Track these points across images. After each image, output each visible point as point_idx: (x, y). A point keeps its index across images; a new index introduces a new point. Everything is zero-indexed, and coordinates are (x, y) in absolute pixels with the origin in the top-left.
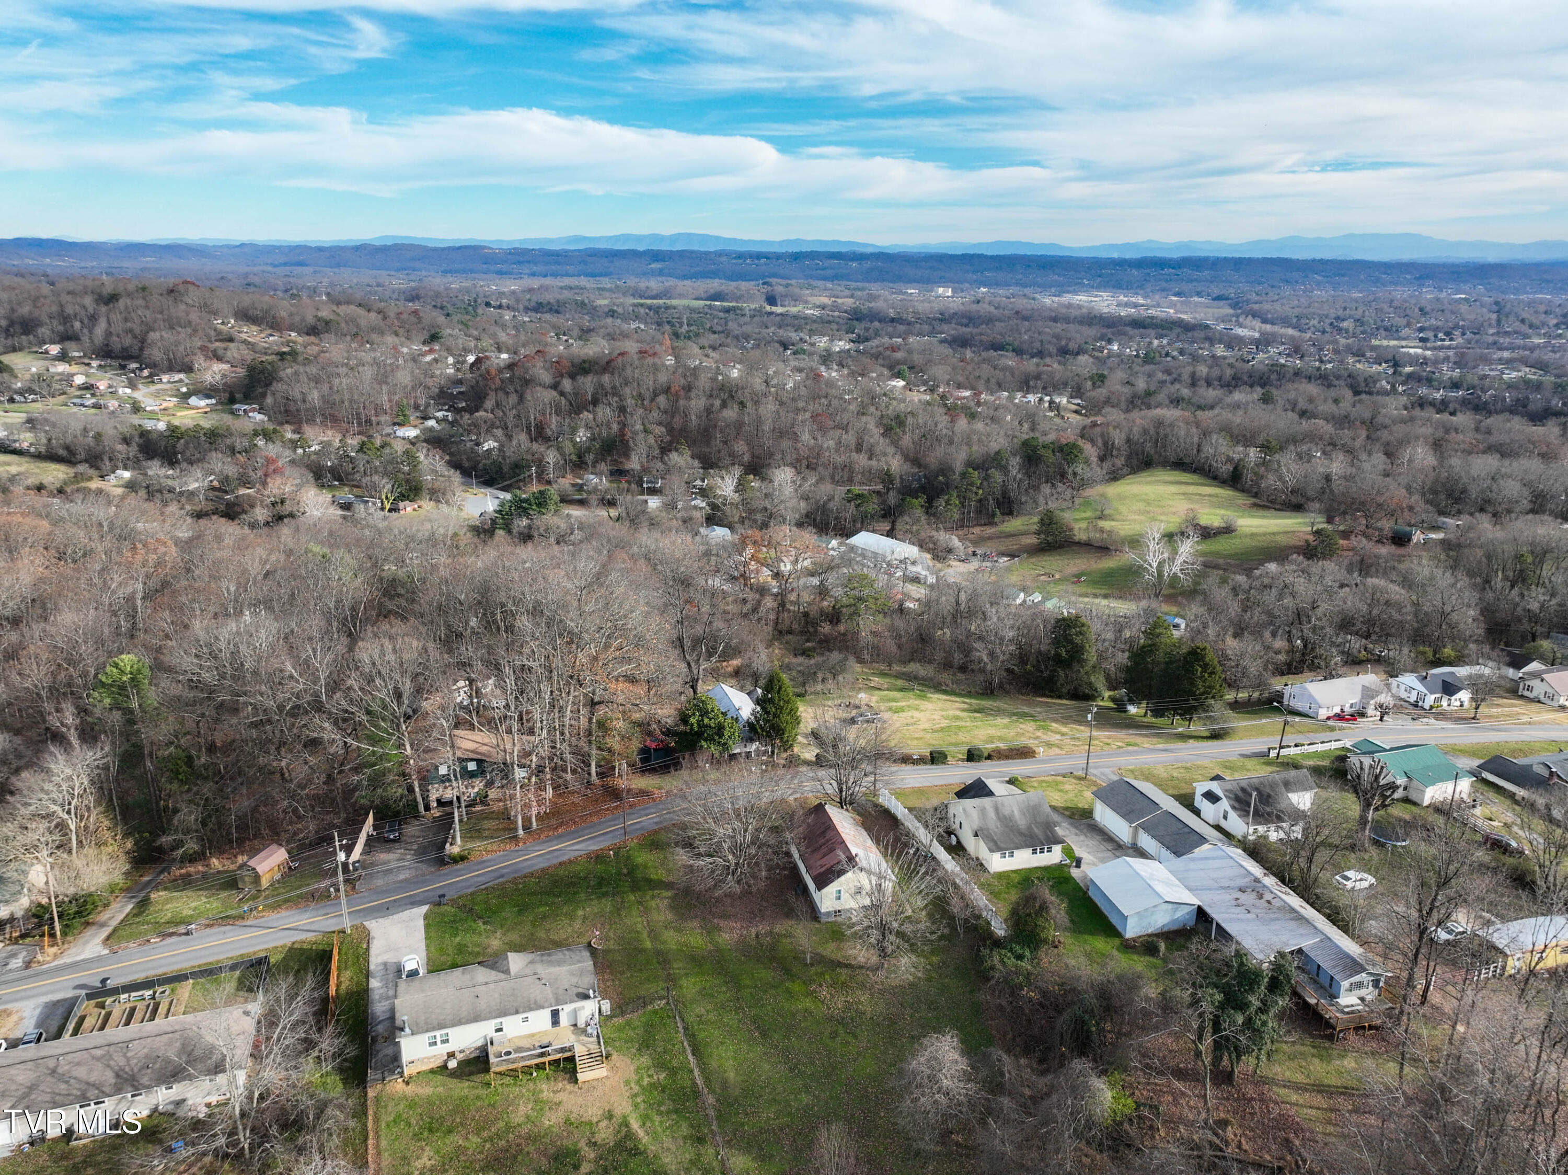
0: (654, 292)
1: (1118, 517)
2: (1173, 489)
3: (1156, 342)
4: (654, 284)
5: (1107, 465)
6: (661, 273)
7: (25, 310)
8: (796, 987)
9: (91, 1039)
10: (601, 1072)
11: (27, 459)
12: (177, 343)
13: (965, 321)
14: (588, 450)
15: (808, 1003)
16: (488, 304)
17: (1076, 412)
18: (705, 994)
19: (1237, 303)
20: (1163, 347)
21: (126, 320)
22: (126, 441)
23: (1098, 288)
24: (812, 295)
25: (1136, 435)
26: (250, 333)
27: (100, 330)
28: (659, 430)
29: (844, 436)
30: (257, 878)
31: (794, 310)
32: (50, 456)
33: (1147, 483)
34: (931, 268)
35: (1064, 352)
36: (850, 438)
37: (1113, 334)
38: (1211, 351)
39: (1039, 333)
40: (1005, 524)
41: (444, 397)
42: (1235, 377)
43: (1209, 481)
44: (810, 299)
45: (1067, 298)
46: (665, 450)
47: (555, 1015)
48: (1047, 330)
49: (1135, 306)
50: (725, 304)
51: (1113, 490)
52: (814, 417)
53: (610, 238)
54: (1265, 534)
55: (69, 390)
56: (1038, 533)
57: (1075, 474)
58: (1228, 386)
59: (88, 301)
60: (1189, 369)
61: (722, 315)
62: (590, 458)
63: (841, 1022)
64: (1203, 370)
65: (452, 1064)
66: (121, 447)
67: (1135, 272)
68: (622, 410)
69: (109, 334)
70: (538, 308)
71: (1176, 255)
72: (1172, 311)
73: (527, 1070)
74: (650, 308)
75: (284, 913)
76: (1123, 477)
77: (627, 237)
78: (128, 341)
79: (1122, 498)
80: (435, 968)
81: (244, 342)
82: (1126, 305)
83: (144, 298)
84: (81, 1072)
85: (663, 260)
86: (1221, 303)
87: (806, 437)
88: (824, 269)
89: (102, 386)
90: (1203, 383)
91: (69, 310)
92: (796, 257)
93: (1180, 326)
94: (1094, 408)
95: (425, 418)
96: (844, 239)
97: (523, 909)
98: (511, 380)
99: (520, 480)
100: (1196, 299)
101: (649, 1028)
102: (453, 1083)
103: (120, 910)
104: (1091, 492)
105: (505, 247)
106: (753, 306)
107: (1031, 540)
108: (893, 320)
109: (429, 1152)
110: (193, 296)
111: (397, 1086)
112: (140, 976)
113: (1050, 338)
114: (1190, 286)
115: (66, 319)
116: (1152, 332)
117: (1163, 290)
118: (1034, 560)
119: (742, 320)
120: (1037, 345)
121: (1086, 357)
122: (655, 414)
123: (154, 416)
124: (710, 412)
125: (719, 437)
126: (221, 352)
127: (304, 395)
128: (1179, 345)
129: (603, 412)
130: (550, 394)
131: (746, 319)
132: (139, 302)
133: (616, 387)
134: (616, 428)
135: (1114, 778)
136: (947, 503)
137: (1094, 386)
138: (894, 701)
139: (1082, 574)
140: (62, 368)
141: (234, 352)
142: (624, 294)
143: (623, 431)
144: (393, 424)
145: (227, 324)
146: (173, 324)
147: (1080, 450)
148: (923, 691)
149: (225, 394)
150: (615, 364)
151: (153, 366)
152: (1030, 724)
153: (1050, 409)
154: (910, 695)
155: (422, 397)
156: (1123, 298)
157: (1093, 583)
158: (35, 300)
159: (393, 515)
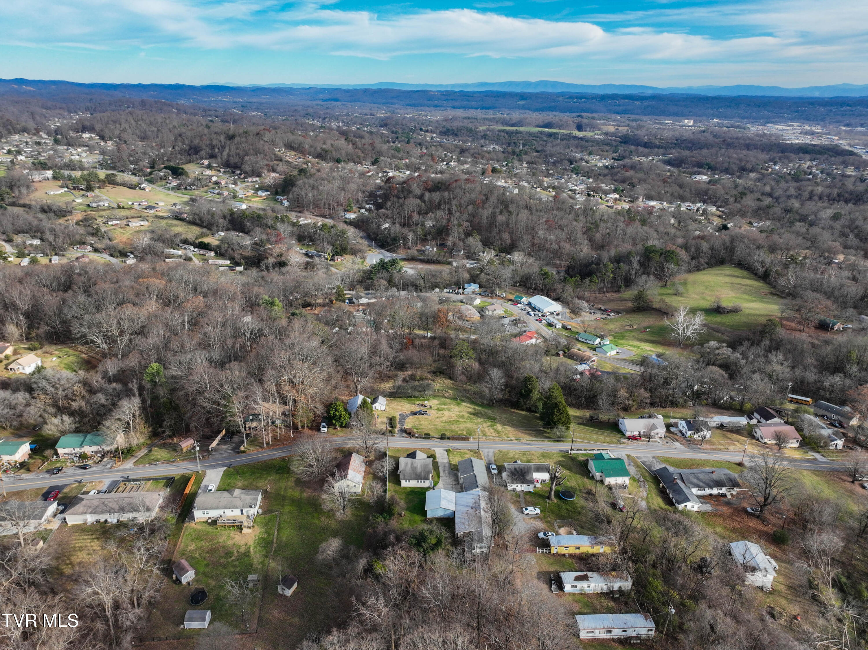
0: (514, 122)
1: (685, 295)
2: (727, 279)
3: (808, 164)
4: (516, 116)
5: (693, 263)
6: (523, 107)
7: (196, 142)
8: (316, 515)
9: (119, 494)
10: (250, 531)
11: (185, 223)
12: (257, 163)
13: (690, 145)
14: (430, 233)
15: (317, 521)
16: (421, 130)
17: (719, 216)
18: (290, 512)
20: (811, 167)
21: (237, 148)
22: (224, 217)
23: (793, 120)
24: (605, 124)
25: (718, 245)
26: (291, 156)
27: (225, 154)
28: (466, 224)
29: (561, 233)
30: (182, 449)
31: (589, 135)
32: (193, 223)
33: (717, 275)
34: (685, 106)
35: (743, 169)
36: (563, 235)
37: (781, 157)
38: (843, 171)
39: (729, 158)
40: (625, 293)
41: (372, 197)
43: (752, 276)
44: (601, 127)
45: (769, 127)
46: (468, 234)
47: (242, 511)
48: (735, 155)
49: (812, 133)
50: (551, 130)
51: (692, 277)
52: (547, 221)
54: (754, 315)
55: (209, 184)
56: (633, 301)
57: (668, 269)
59: (222, 138)
61: (545, 139)
62: (429, 237)
63: (323, 529)
65: (210, 521)
66: (221, 221)
67: (822, 109)
68: (450, 213)
69: (229, 155)
70: (446, 132)
71: (859, 95)
72: (836, 138)
73: (229, 527)
74: (507, 132)
75: (186, 462)
76: (704, 269)
77: (510, 83)
78: (236, 159)
79: (694, 283)
80: (219, 490)
81: (287, 161)
82: (807, 133)
83: (246, 137)
84: (110, 505)
85: (526, 99)
87: (541, 233)
88: (619, 105)
89: (223, 183)
90: (816, 198)
91: (214, 142)
92: (603, 98)
93: (832, 151)
94: (731, 215)
95: (361, 208)
97: (253, 473)
98: (403, 191)
99: (395, 246)
100: (859, 129)
101: (270, 520)
102: (207, 526)
103: (144, 452)
104: (677, 279)
105: (442, 89)
106: (565, 132)
107: (630, 304)
108: (645, 144)
109: (194, 545)
110: (267, 137)
111: (193, 524)
112: (138, 477)
113: (735, 161)
115: (212, 147)
116: (807, 156)
117: (838, 122)
118: (628, 316)
119: (555, 142)
120: (726, 165)
121: (755, 174)
122: (466, 216)
123: (241, 200)
124: (493, 216)
125: (496, 230)
126: (275, 167)
127: (306, 194)
128: (823, 166)
129: (440, 213)
130: (418, 201)
131: (559, 141)
132: (244, 139)
133: (449, 199)
134: (445, 222)
135: (491, 454)
136: (590, 282)
137: (735, 201)
138: (445, 405)
139: (648, 327)
140: (208, 172)
141: (281, 167)
142: (497, 122)
143: (448, 224)
144: (345, 210)
145: (281, 151)
146: (256, 152)
147: (677, 256)
148: (463, 401)
149: (274, 190)
150: (452, 186)
151: (246, 173)
152: (489, 424)
153: (702, 215)
154: (454, 402)
155: (360, 197)
156: (807, 128)
157: (652, 333)
158: (201, 137)
159: (332, 263)
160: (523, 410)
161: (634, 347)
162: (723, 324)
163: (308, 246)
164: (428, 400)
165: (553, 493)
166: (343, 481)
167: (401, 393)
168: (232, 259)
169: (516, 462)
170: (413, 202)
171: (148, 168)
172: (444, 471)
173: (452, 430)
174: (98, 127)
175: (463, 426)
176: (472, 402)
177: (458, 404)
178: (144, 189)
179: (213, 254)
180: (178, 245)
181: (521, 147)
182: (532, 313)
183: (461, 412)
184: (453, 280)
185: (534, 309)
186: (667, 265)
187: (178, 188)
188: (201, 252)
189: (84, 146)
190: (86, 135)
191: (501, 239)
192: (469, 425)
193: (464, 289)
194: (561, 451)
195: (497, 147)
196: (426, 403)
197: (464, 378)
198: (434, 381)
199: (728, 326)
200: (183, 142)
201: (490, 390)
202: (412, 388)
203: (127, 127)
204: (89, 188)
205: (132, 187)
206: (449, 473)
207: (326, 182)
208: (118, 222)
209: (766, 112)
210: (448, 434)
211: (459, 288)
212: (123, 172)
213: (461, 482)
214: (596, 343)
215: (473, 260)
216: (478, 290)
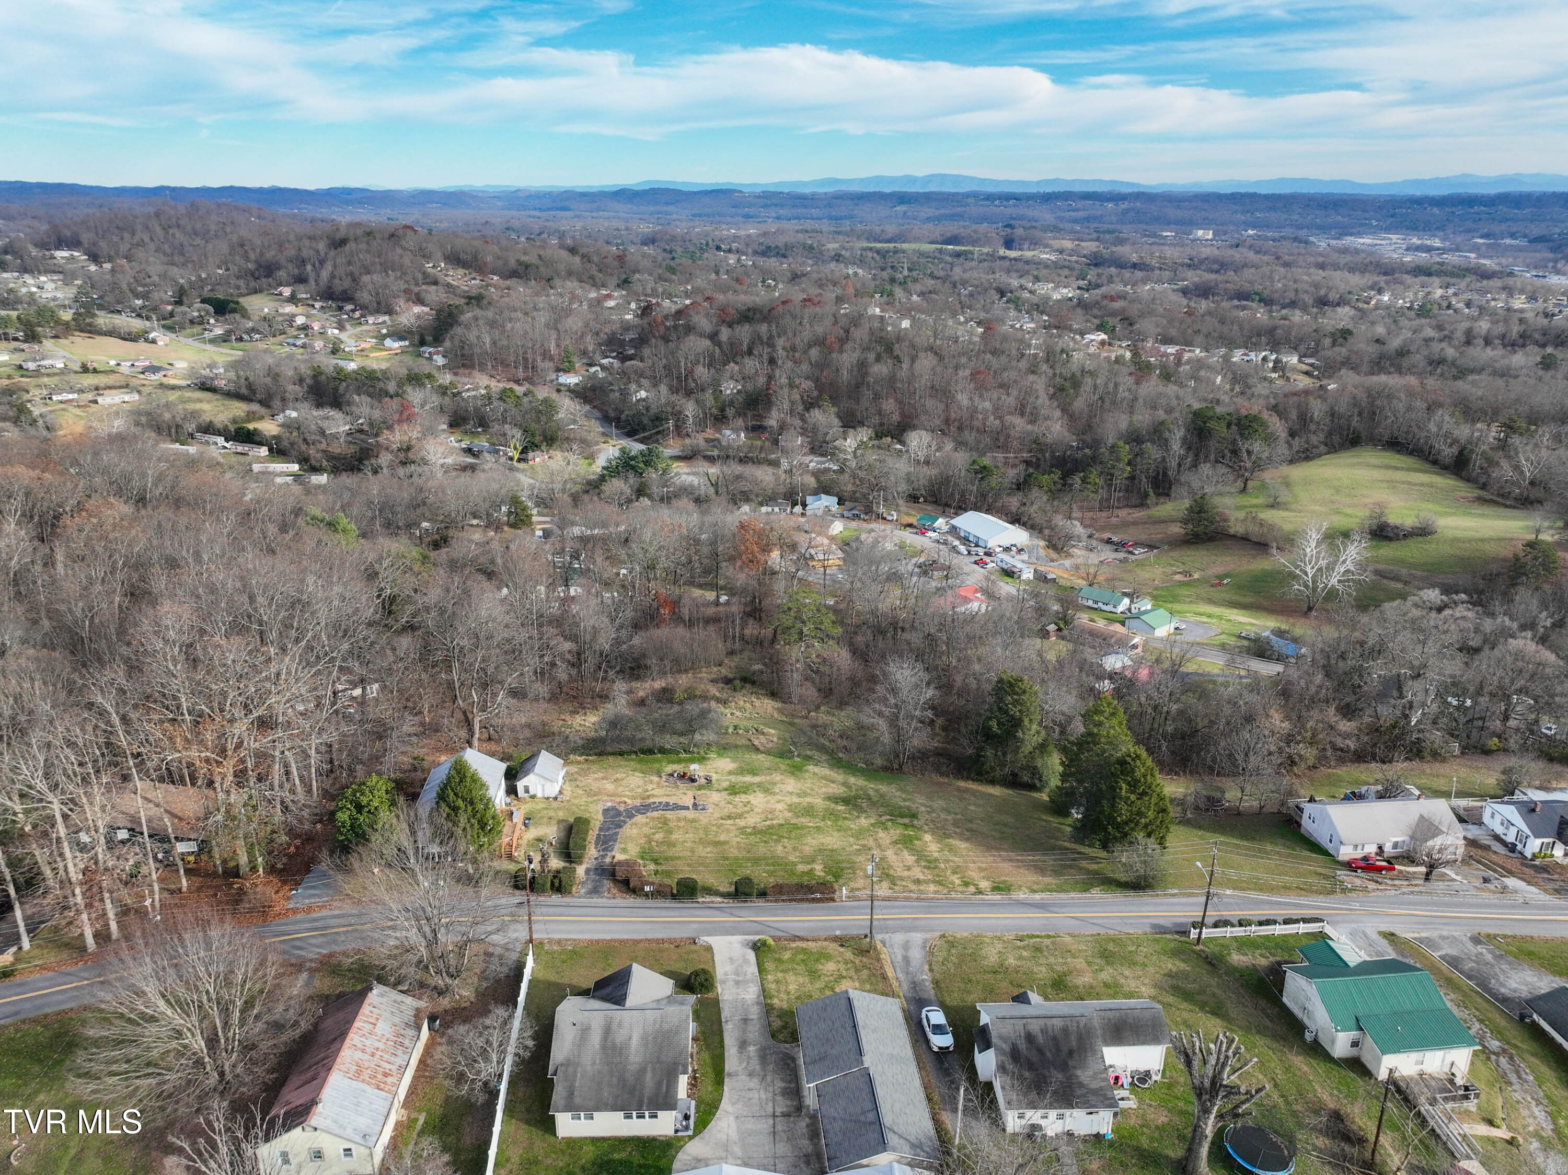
0: (890, 236)
1: (1294, 506)
2: (1376, 474)
3: (1439, 292)
4: (892, 227)
5: (1297, 443)
6: (903, 215)
7: (270, 255)
11: (218, 397)
12: (386, 287)
13: (1216, 267)
14: (731, 404)
16: (718, 248)
17: (1306, 373)
19: (1559, 247)
20: (1447, 298)
21: (349, 263)
22: (300, 382)
23: (1388, 230)
24: (1055, 238)
25: (1343, 407)
26: (456, 276)
27: (325, 274)
28: (807, 385)
29: (1004, 397)
31: (1029, 254)
32: (235, 395)
33: (1352, 465)
34: (1195, 208)
35: (1323, 302)
36: (1010, 401)
37: (1387, 283)
38: (1507, 303)
39: (1296, 281)
40: (1159, 508)
41: (614, 343)
42: (1523, 336)
43: (1428, 466)
44: (1051, 242)
45: (1349, 241)
46: (809, 405)
48: (1305, 278)
49: (1429, 249)
50: (958, 248)
51: (1298, 472)
52: (974, 375)
53: (862, 180)
54: (1470, 541)
55: (288, 330)
56: (1185, 522)
57: (1249, 453)
58: (1513, 345)
59: (322, 246)
60: (1465, 325)
61: (949, 259)
62: (730, 412)
64: (1484, 326)
66: (290, 387)
67: (1436, 211)
68: (772, 361)
69: (333, 277)
70: (766, 252)
71: (1492, 191)
72: (1473, 255)
74: (878, 252)
76: (1320, 455)
77: (879, 179)
78: (347, 283)
79: (1307, 482)
81: (449, 285)
82: (1418, 248)
83: (368, 243)
85: (909, 202)
86: (1540, 246)
87: (963, 399)
88: (1076, 210)
89: (316, 327)
90: (1481, 342)
91: (305, 253)
92: (1048, 198)
93: (1475, 273)
94: (1329, 369)
95: (591, 365)
96: (1107, 178)
98: (675, 327)
99: (658, 433)
100: (1508, 241)
104: (1269, 475)
105: (757, 190)
106: (985, 250)
107: (1176, 529)
108: (1135, 266)
110: (410, 242)
113: (1307, 287)
114: (1503, 227)
115: (301, 262)
116: (1436, 280)
117: (1468, 231)
118: (1175, 554)
119: (969, 264)
120: (1291, 295)
121: (1347, 309)
122: (805, 367)
123: (349, 357)
124: (862, 366)
125: (868, 394)
126: (423, 295)
127: (478, 337)
128: (1468, 296)
129: (751, 364)
130: (707, 343)
131: (974, 264)
132: (363, 246)
133: (771, 337)
134: (761, 380)
135: (916, 955)
136: (1084, 481)
137: (1334, 344)
138: (754, 773)
139: (1227, 576)
140: (289, 309)
141: (434, 294)
142: (858, 238)
143: (768, 383)
144: (558, 370)
145: (437, 267)
146: (386, 267)
147: (1263, 424)
148: (808, 758)
149: (417, 338)
150: (775, 313)
151: (363, 307)
152: (896, 832)
153: (1274, 369)
154: (783, 764)
155: (590, 344)
156: (1415, 241)
157: (1239, 587)
158: (281, 245)
159: (521, 466)
160: (992, 782)
161: (1209, 616)
162: (1402, 562)
163: (474, 434)
164: (702, 760)
165: (1204, 1151)
166: (297, 1132)
167: (618, 740)
168: (303, 460)
169: (1021, 998)
170: (697, 345)
171: (169, 303)
172: (743, 1045)
173: (776, 862)
174: (86, 237)
175: (812, 843)
176: (836, 763)
177: (795, 771)
178: (154, 342)
179: (264, 451)
180: (192, 436)
181: (906, 272)
182: (962, 549)
183: (803, 794)
184: (782, 489)
185: (965, 540)
186: (1244, 446)
187: (224, 339)
188: (240, 449)
189: (54, 272)
190: (61, 254)
191: (880, 413)
192: (832, 840)
193: (804, 505)
194: (1160, 930)
195: (860, 271)
196: (694, 768)
197: (810, 692)
198: (725, 702)
199: (1414, 566)
200: (247, 259)
201: (893, 721)
202: (654, 723)
203: (147, 240)
204: (32, 337)
205: (131, 337)
206: (763, 1058)
207: (519, 315)
208: (75, 396)
209: (1339, 218)
210: (762, 876)
211: (794, 504)
212: (119, 312)
213: (811, 1101)
214: (1121, 608)
215: (822, 455)
216: (835, 508)
